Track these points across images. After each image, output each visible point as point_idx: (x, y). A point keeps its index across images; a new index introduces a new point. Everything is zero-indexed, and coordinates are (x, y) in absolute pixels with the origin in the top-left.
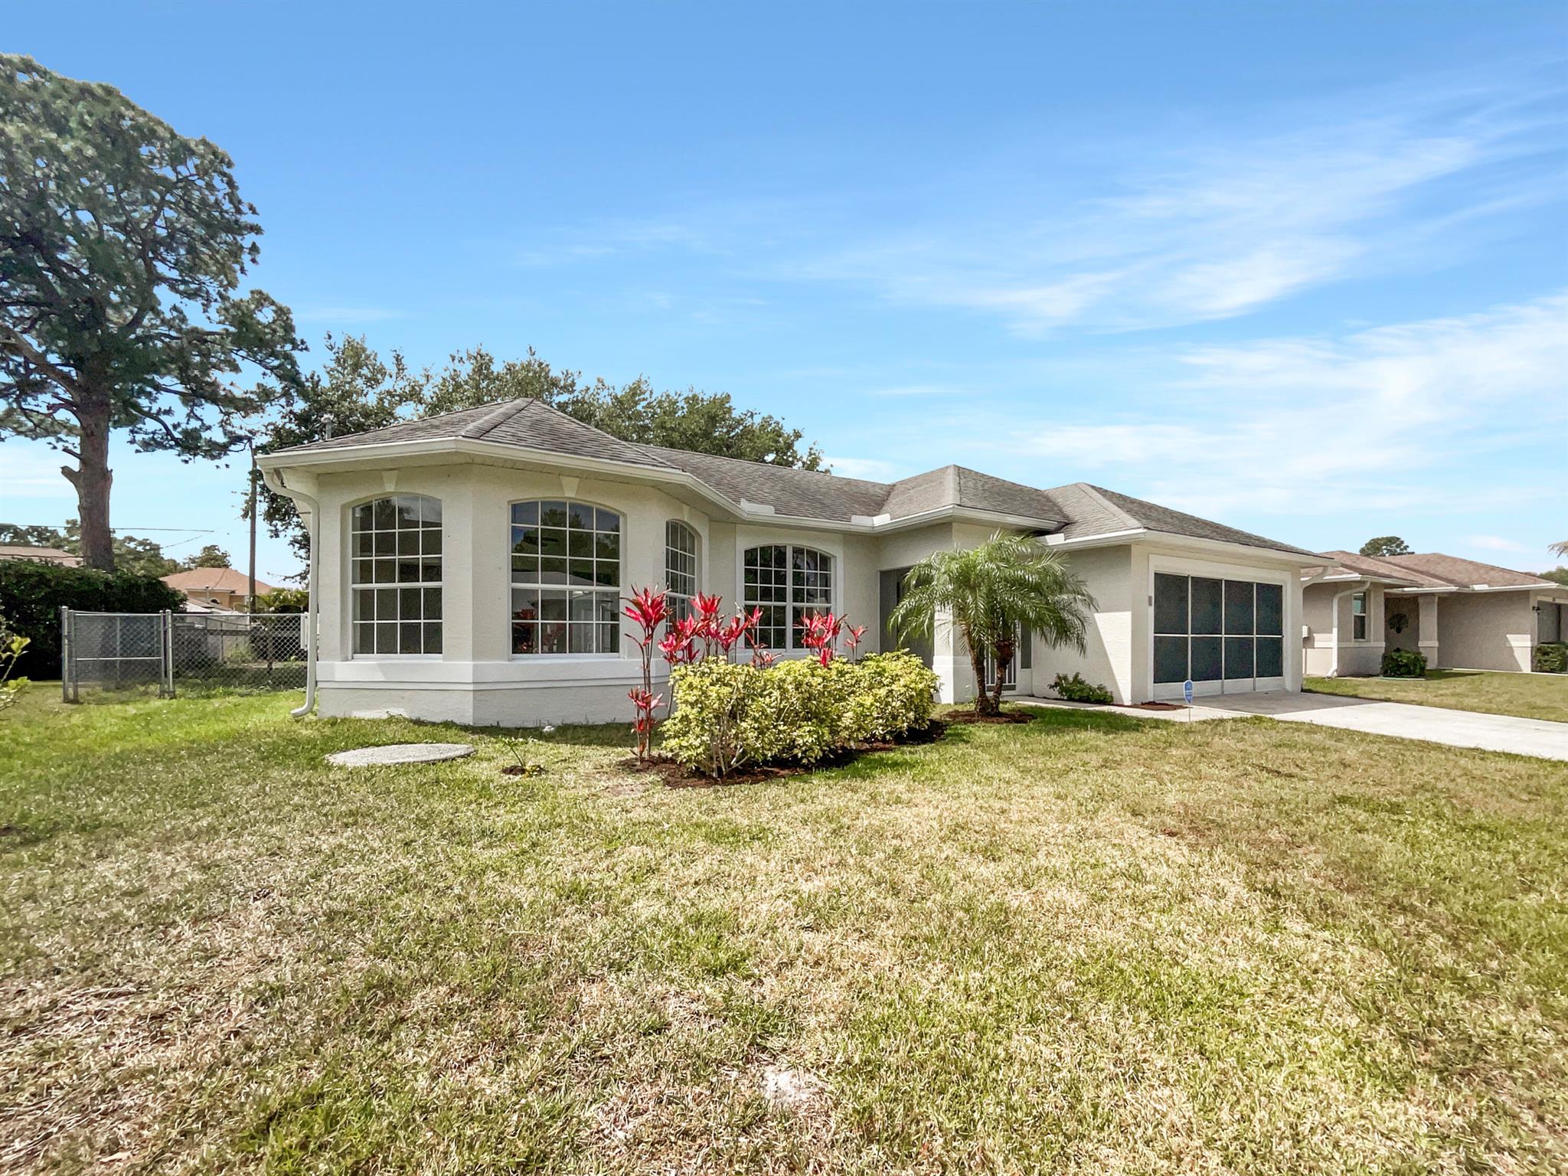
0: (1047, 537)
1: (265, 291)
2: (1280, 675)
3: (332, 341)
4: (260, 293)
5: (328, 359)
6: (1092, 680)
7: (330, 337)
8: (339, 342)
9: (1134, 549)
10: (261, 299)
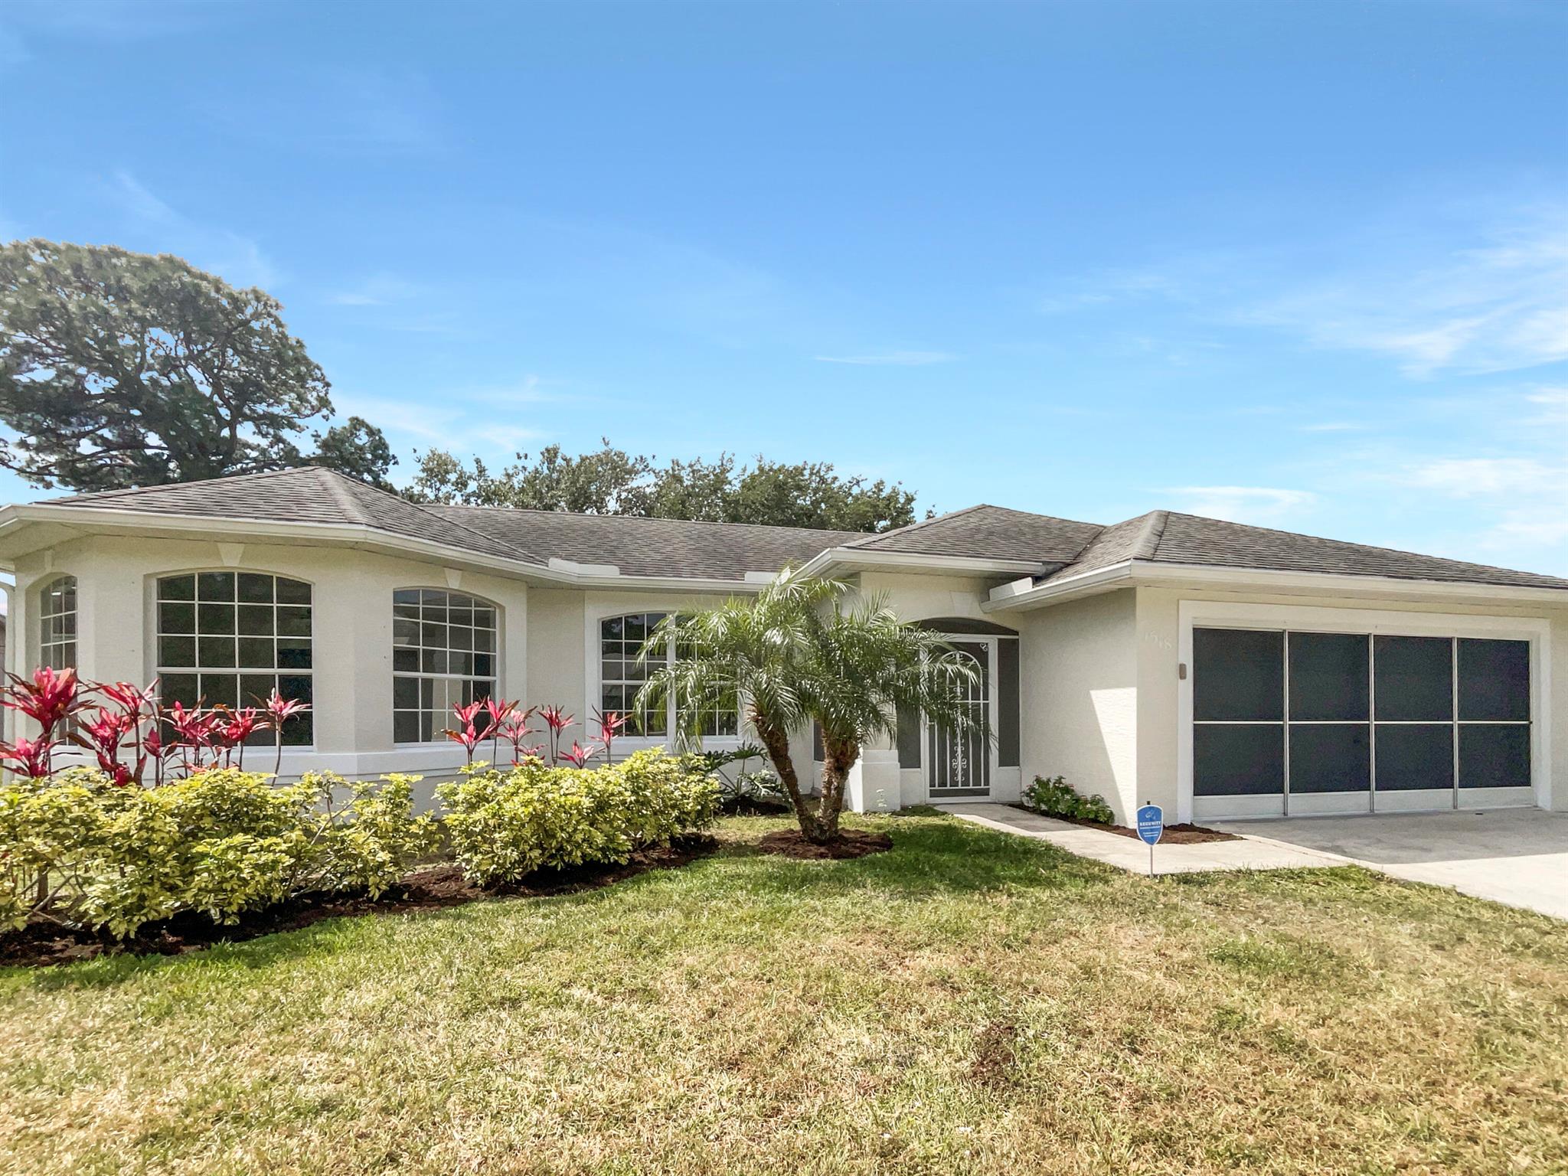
0: (1013, 584)
1: (361, 418)
2: (1527, 782)
3: (418, 454)
4: (357, 419)
5: (417, 471)
6: (1086, 788)
7: (415, 451)
8: (424, 453)
9: (1141, 594)
10: (357, 423)
